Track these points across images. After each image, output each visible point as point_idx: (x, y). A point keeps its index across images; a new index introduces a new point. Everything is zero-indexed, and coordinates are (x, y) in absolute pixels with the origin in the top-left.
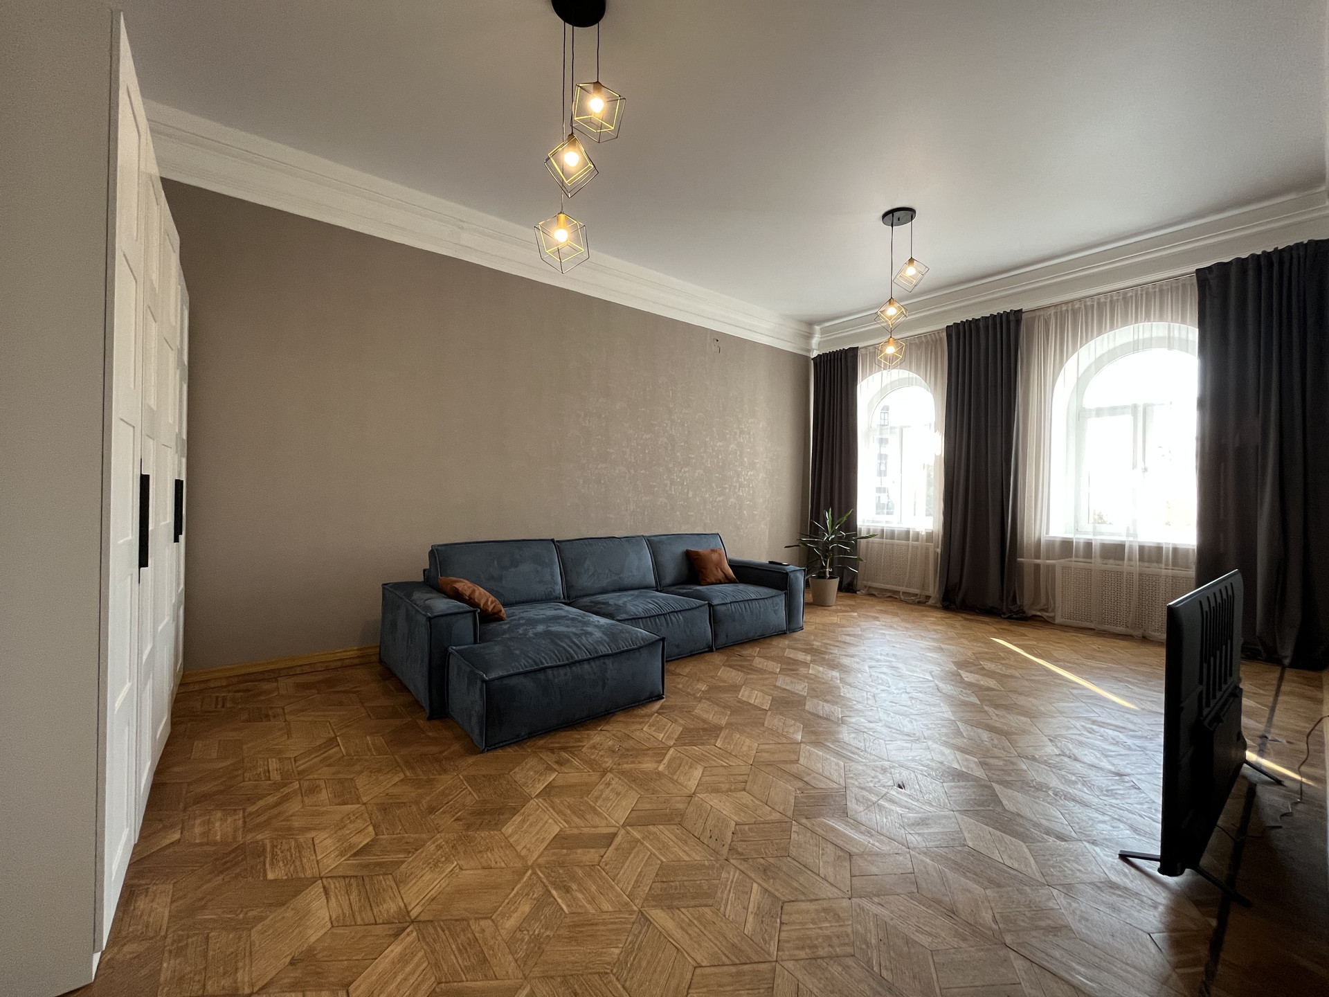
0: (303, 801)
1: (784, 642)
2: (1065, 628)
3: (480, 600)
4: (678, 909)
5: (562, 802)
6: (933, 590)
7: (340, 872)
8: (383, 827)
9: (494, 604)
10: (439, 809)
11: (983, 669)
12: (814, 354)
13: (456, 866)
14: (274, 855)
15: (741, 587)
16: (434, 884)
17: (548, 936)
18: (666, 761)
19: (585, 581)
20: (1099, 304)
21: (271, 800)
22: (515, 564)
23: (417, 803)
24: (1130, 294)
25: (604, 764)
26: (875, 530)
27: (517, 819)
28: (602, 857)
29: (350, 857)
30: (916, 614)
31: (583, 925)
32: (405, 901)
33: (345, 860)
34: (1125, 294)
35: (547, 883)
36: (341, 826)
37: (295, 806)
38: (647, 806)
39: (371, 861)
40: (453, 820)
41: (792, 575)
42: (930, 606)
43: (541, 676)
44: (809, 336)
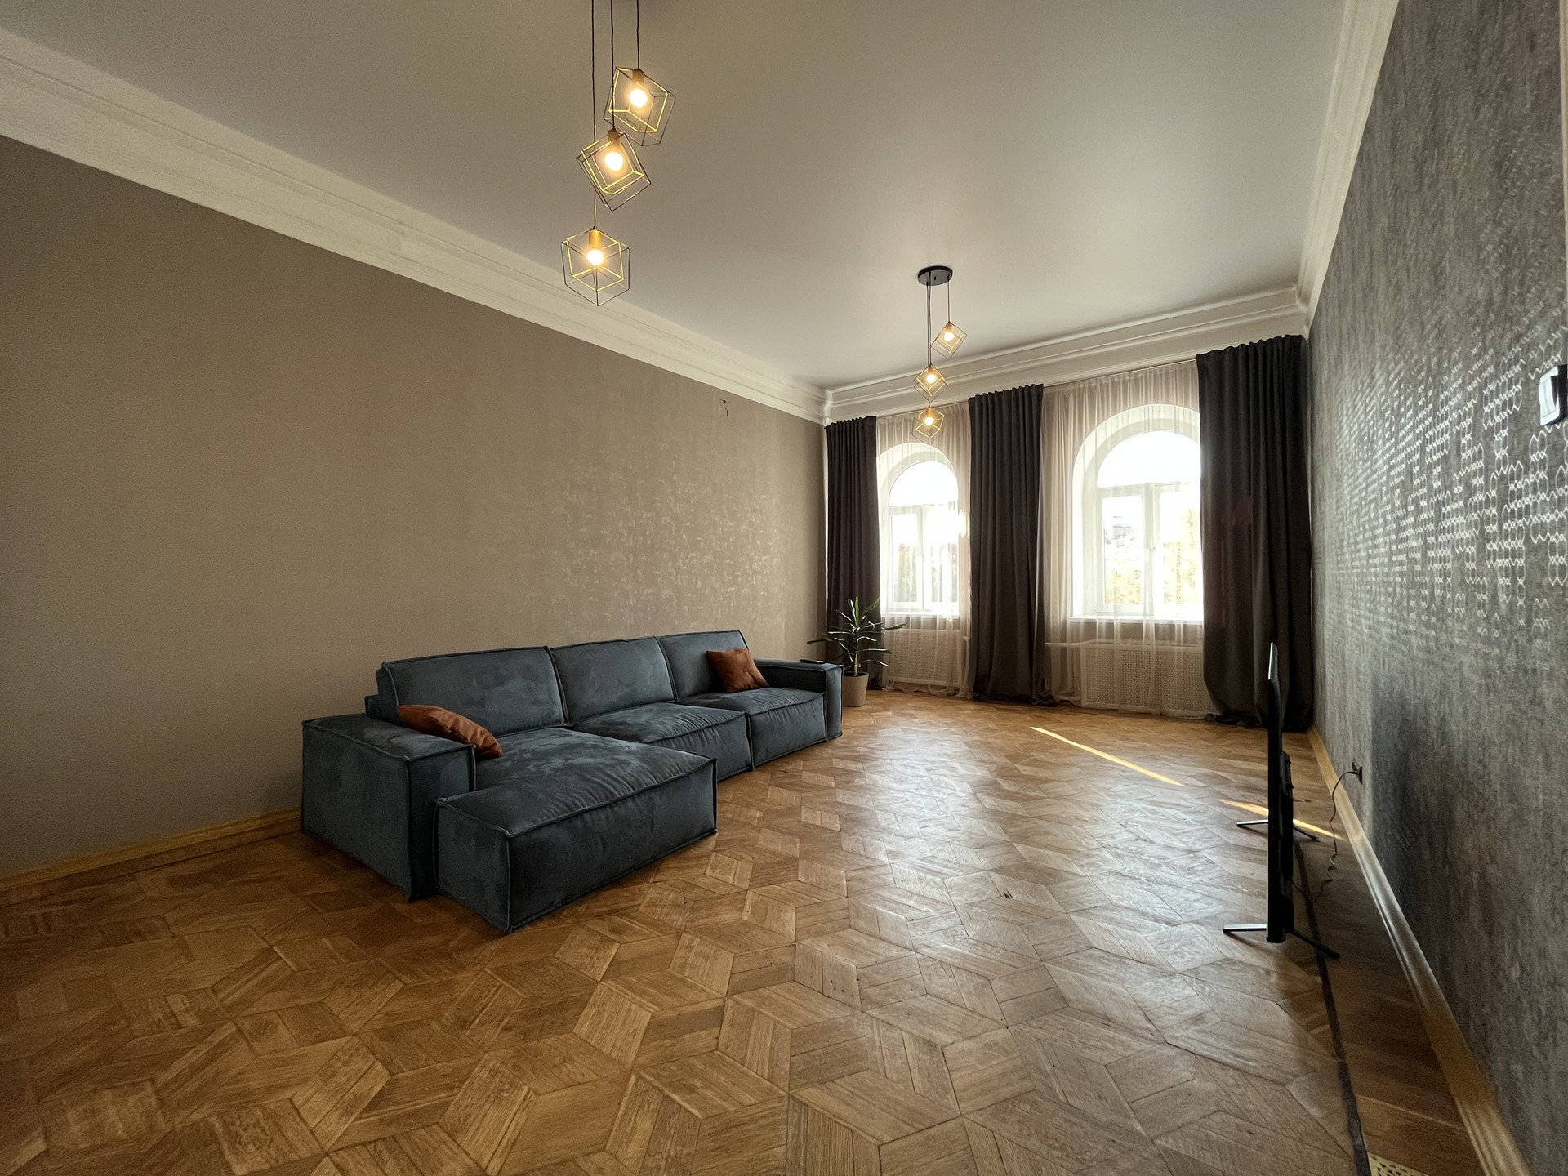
0: (251, 1049)
1: (826, 752)
2: (1091, 710)
3: (465, 733)
4: (832, 1081)
5: (640, 980)
6: (962, 681)
7: (355, 1138)
8: (398, 1062)
9: (484, 737)
10: (474, 1021)
11: (1036, 760)
12: (827, 423)
13: (528, 1092)
14: (234, 1139)
15: (775, 691)
16: (506, 1124)
17: (689, 1154)
18: (748, 907)
19: (591, 697)
20: (1113, 382)
21: (194, 1057)
22: (501, 681)
23: (438, 1018)
24: (1140, 375)
25: (674, 924)
26: (899, 620)
27: (590, 1011)
28: (718, 1038)
29: (362, 1113)
30: (950, 708)
31: (727, 1129)
32: (473, 1156)
33: (355, 1120)
34: (1136, 374)
35: (660, 1086)
36: (327, 1073)
37: (239, 1059)
38: (747, 966)
39: (399, 1112)
40: (498, 1031)
41: (830, 674)
42: (960, 698)
43: (578, 823)
44: (821, 402)
